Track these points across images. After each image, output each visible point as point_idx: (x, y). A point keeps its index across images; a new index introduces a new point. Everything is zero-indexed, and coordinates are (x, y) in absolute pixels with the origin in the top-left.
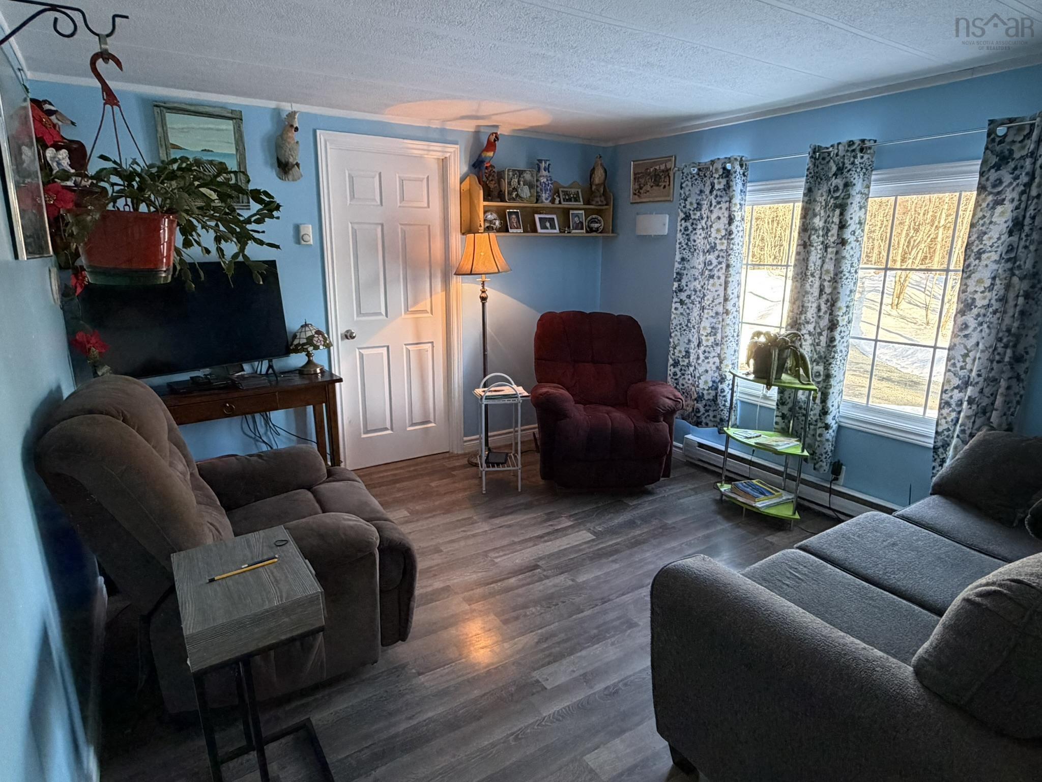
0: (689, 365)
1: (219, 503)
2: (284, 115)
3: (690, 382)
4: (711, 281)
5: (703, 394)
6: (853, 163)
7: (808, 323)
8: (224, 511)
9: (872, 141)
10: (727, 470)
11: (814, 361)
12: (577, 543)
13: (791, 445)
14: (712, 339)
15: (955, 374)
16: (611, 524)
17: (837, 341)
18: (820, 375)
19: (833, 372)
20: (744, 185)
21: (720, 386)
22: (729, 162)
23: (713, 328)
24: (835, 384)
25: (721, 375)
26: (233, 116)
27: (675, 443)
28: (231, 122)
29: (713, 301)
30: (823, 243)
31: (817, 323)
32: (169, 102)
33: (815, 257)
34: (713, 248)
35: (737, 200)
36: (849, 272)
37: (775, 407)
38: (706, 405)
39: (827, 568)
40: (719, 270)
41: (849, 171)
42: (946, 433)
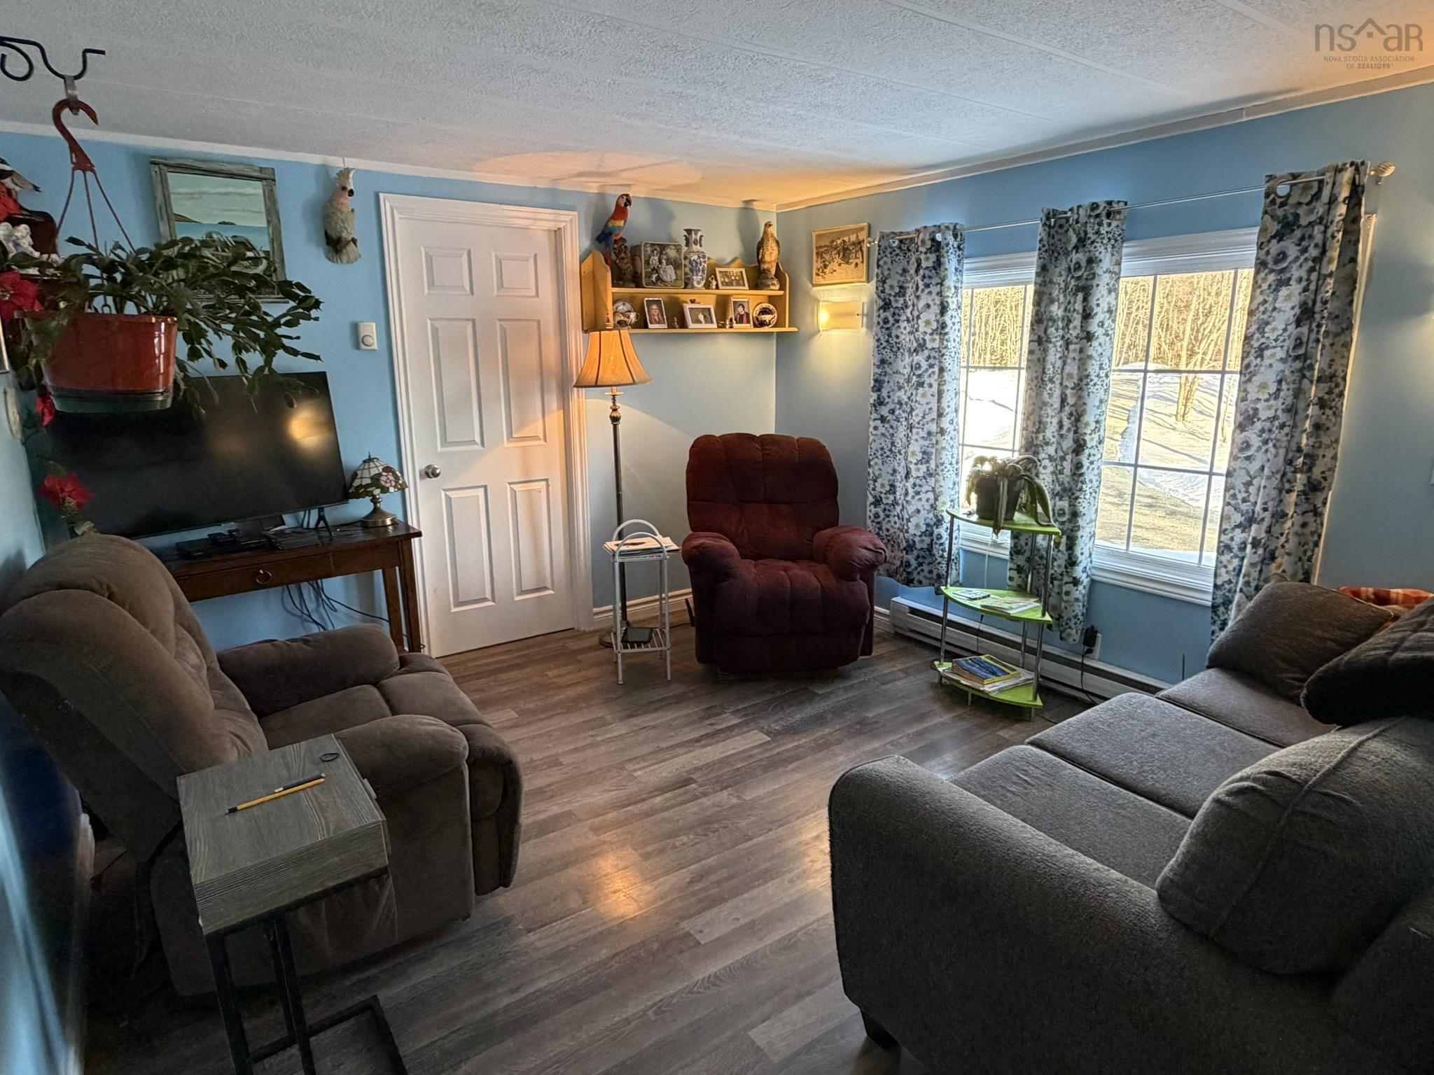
0: (895, 503)
1: (248, 707)
2: (334, 175)
3: (897, 526)
4: (921, 390)
5: (914, 542)
6: (1098, 233)
7: (1047, 444)
8: (256, 719)
9: (1122, 204)
10: (947, 643)
11: (1057, 494)
12: (747, 747)
13: (1029, 607)
14: (923, 468)
15: (1235, 509)
16: (791, 720)
17: (1085, 468)
18: (1064, 514)
19: (1081, 509)
20: (959, 261)
21: (936, 531)
22: (939, 232)
23: (924, 453)
24: (1085, 525)
25: (936, 516)
26: (263, 176)
27: (876, 608)
28: (259, 184)
29: (923, 417)
30: (1063, 337)
31: (1059, 443)
32: (171, 158)
33: (1053, 356)
34: (922, 346)
35: (950, 282)
36: (1098, 376)
37: (1008, 557)
38: (918, 557)
39: (1065, 768)
40: (930, 376)
41: (1093, 242)
42: (1227, 586)
